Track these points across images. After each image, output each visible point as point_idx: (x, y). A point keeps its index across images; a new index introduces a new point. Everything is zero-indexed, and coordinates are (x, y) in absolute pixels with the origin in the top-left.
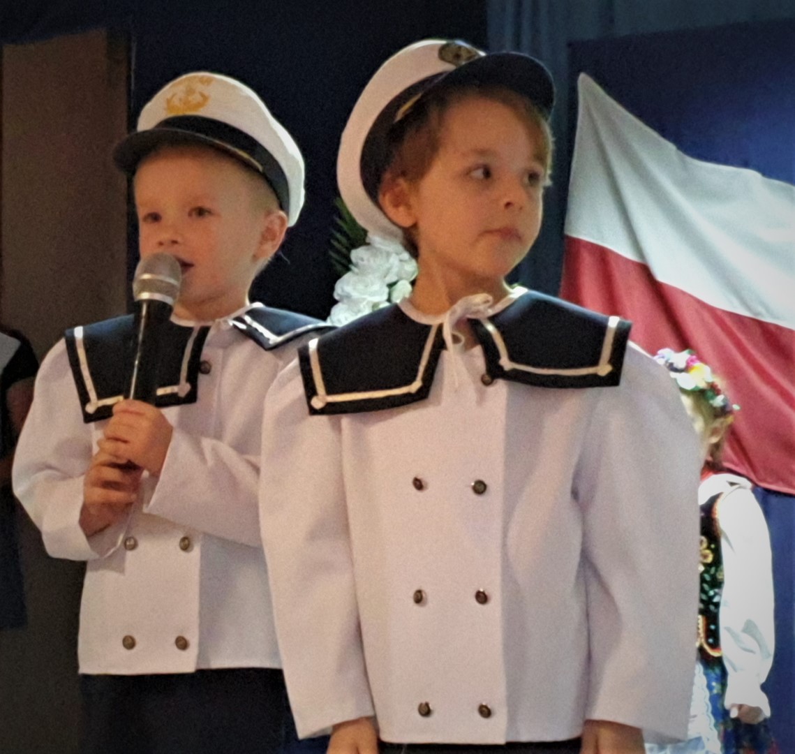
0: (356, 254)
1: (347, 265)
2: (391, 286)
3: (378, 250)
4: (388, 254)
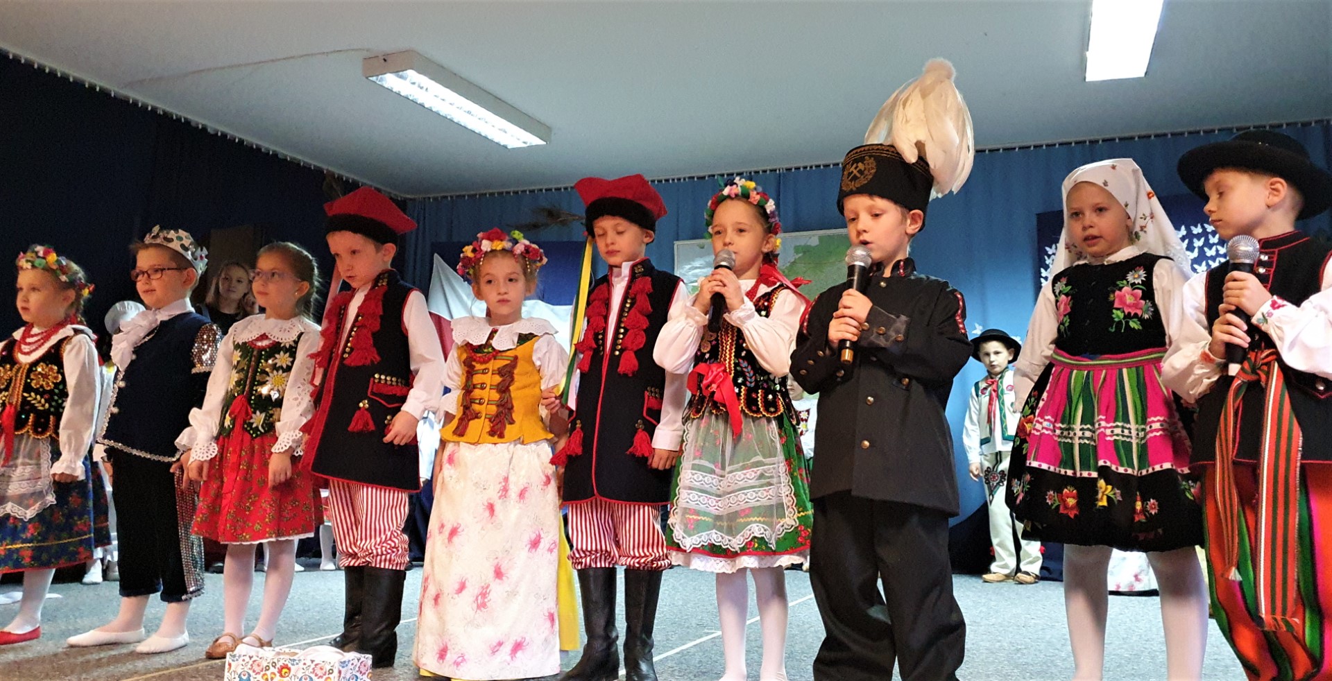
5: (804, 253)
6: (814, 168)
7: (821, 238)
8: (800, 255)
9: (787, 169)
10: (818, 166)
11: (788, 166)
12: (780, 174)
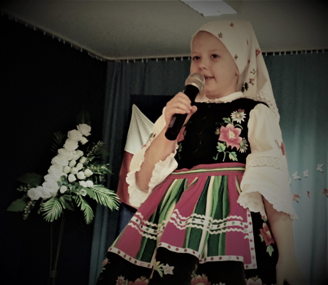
1: (56, 154)
2: (70, 161)
3: (67, 150)
4: (70, 152)
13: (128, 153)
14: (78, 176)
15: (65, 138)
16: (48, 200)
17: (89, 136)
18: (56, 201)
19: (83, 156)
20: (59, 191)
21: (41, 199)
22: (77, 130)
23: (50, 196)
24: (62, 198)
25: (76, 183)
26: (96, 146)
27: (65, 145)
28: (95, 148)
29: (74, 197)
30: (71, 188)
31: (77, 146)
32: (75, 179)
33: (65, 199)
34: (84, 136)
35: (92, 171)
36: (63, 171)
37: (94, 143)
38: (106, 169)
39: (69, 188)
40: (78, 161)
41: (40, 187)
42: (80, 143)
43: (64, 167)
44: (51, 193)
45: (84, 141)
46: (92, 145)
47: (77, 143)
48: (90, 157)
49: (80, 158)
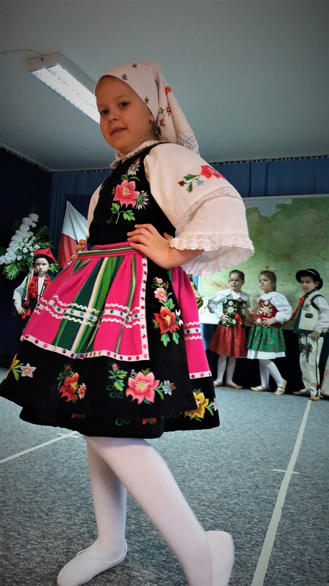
0: (17, 232)
1: (14, 234)
2: (24, 239)
3: (22, 231)
4: (24, 232)
5: (283, 208)
6: (289, 159)
7: (293, 200)
8: (280, 210)
9: (273, 160)
10: (292, 158)
11: (273, 157)
12: (268, 162)
13: (64, 234)
14: (29, 249)
15: (21, 223)
16: (9, 264)
17: (37, 222)
18: (15, 266)
19: (33, 235)
20: (16, 258)
21: (4, 264)
22: (29, 217)
23: (11, 262)
24: (18, 264)
25: (28, 254)
26: (42, 229)
27: (21, 228)
28: (42, 230)
29: (27, 263)
30: (25, 257)
31: (28, 229)
32: (27, 251)
33: (20, 264)
34: (33, 222)
35: (40, 246)
36: (19, 246)
37: (41, 227)
38: (50, 245)
39: (23, 257)
40: (30, 239)
41: (3, 256)
42: (31, 227)
43: (20, 243)
44: (11, 260)
45: (34, 225)
46: (40, 229)
47: (29, 227)
48: (38, 236)
49: (31, 237)
